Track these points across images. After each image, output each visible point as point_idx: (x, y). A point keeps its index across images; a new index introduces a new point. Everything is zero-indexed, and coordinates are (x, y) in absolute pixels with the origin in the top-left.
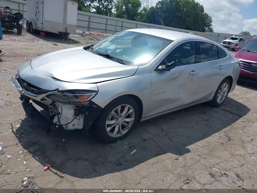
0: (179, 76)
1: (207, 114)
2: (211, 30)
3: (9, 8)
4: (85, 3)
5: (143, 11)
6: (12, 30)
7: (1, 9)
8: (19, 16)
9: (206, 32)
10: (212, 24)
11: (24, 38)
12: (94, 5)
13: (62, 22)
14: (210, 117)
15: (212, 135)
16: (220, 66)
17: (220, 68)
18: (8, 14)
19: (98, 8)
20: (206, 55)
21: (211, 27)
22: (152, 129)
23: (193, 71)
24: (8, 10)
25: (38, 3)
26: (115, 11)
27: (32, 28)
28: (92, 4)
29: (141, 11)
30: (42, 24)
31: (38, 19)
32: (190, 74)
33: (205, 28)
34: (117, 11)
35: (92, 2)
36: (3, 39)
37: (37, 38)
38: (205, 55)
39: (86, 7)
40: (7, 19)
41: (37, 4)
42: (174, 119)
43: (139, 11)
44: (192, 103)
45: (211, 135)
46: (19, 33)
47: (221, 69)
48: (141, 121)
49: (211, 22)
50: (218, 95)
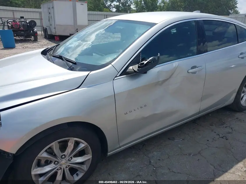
0: (170, 77)
1: (225, 126)
2: (237, 12)
3: (23, 17)
4: (106, 4)
5: (161, 3)
6: (30, 38)
7: (17, 20)
8: (33, 24)
9: (230, 15)
10: (237, 5)
11: (39, 44)
12: (114, 5)
13: (73, 24)
14: (230, 131)
15: (232, 168)
16: (241, 54)
17: (241, 56)
18: (23, 23)
19: (117, 7)
20: (220, 41)
21: (236, 9)
22: (133, 162)
23: (193, 68)
24: (23, 20)
25: (49, 8)
26: (135, 7)
27: (48, 34)
28: (112, 4)
29: (160, 4)
30: (55, 28)
31: (51, 24)
32: (188, 72)
33: (230, 11)
34: (136, 7)
35: (112, 2)
36: (16, 48)
37: (51, 42)
38: (217, 41)
39: (107, 7)
40: (22, 28)
41: (49, 10)
42: (173, 139)
43: (158, 4)
44: (199, 113)
45: (230, 169)
46: (36, 40)
47: (243, 58)
48: (108, 156)
49: (236, 4)
50: (242, 95)
